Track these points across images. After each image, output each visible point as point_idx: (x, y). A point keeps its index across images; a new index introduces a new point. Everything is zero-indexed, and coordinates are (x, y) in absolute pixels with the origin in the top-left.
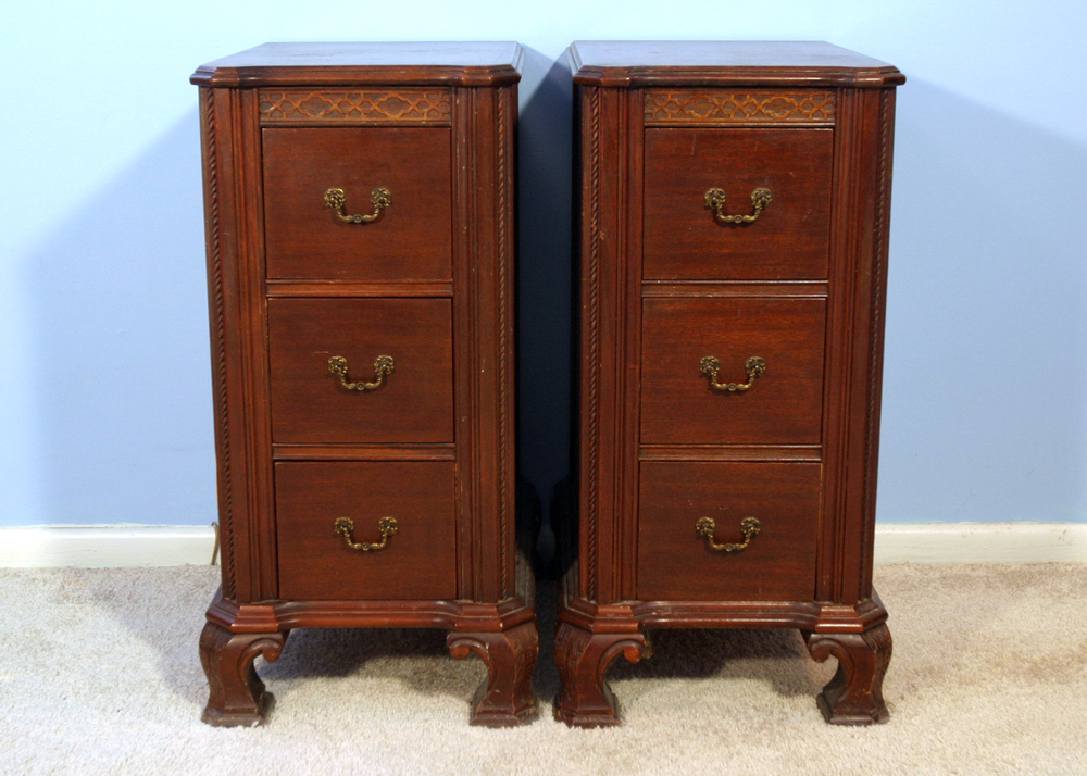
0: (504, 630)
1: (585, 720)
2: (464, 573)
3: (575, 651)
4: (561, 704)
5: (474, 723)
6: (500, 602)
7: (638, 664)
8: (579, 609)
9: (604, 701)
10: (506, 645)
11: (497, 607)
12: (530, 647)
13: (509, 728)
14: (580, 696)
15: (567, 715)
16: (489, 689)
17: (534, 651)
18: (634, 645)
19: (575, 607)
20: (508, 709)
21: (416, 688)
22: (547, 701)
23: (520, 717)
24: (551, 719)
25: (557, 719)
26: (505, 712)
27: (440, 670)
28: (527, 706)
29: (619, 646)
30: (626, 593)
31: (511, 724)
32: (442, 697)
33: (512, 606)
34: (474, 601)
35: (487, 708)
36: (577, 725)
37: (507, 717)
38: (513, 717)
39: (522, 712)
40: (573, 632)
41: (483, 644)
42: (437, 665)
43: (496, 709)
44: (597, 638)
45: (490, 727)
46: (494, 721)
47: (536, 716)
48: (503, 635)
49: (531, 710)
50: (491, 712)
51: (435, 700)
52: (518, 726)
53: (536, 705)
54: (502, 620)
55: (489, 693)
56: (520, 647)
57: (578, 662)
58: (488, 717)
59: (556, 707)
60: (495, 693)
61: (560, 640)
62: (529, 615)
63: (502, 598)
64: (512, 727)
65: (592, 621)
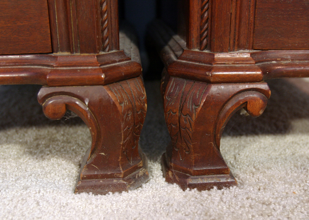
0: (107, 83)
1: (200, 181)
2: (59, 17)
3: (189, 106)
4: (172, 165)
5: (78, 190)
6: (102, 53)
7: (263, 116)
8: (191, 60)
9: (220, 160)
10: (109, 100)
11: (97, 56)
12: (138, 104)
13: (117, 194)
14: (193, 157)
15: (180, 176)
16: (92, 153)
17: (142, 108)
18: (255, 95)
19: (186, 59)
20: (115, 173)
21: (31, 153)
22: (155, 160)
23: (129, 180)
24: (162, 181)
25: (169, 180)
26: (112, 176)
27: (59, 137)
28: (137, 168)
29: (241, 98)
30: (243, 40)
31: (120, 189)
32: (53, 160)
33: (117, 58)
34: (72, 52)
35: (92, 173)
36: (192, 186)
37: (115, 181)
38: (121, 181)
39: (130, 175)
40: (186, 85)
41: (82, 100)
42: (58, 132)
43: (102, 173)
44: (214, 89)
45: (96, 194)
46: (100, 186)
47: (146, 178)
48: (105, 88)
49: (141, 172)
50: (96, 177)
51: (44, 163)
52: (126, 191)
53: (145, 166)
54: (104, 71)
55: (94, 156)
56: (126, 102)
57: (194, 117)
58: (94, 182)
59: (166, 168)
60: (99, 157)
61: (170, 95)
62: (135, 69)
63: (104, 50)
64: (120, 192)
65: (210, 69)
